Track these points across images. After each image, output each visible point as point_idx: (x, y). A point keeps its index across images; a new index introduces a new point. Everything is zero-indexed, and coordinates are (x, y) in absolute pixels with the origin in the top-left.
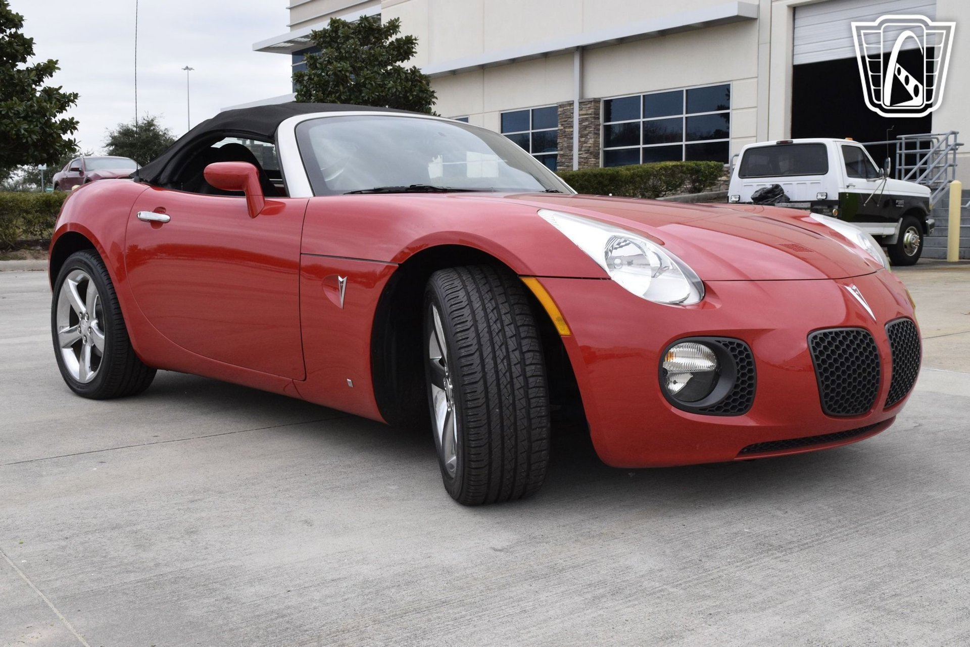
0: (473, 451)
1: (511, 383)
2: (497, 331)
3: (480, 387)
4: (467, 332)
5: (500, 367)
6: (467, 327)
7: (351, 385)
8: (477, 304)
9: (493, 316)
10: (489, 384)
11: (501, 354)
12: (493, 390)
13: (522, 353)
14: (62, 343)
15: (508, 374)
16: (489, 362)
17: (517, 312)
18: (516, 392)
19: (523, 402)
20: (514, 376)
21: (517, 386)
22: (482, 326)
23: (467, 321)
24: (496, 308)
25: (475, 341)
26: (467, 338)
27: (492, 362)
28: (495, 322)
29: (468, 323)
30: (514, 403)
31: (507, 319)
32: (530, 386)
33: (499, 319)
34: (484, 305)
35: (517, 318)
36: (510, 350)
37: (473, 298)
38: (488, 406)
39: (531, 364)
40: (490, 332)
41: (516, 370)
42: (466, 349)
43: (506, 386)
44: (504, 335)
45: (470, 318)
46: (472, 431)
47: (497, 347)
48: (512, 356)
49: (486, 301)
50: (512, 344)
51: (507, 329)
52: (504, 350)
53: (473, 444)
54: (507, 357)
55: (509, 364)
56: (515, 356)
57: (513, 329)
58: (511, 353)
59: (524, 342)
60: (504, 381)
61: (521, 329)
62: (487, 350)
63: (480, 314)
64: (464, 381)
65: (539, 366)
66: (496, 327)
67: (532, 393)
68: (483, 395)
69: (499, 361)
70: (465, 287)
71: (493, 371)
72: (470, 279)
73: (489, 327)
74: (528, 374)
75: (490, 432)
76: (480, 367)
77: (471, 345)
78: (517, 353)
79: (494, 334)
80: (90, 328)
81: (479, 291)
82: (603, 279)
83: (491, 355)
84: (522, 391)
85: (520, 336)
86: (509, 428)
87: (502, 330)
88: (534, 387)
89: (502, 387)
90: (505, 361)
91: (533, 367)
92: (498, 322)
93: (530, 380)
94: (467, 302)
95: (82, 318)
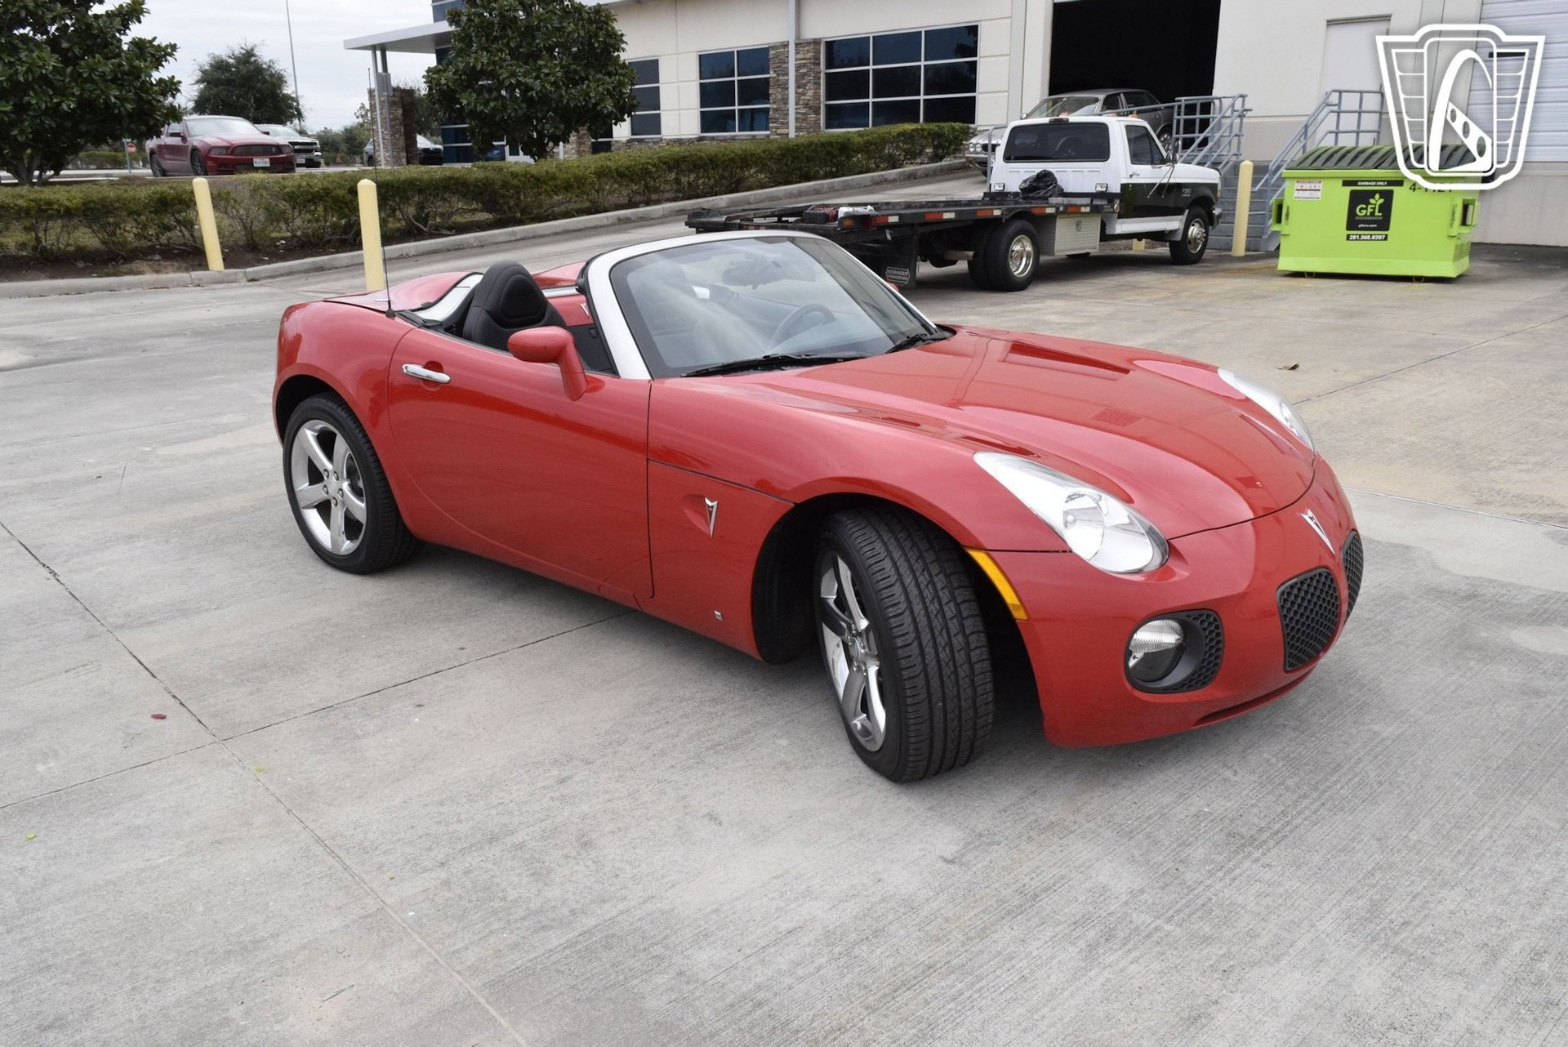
0: (912, 747)
1: (956, 673)
2: (935, 612)
3: (921, 682)
4: (901, 617)
5: (942, 655)
6: (900, 611)
7: (720, 618)
8: (908, 579)
9: (928, 594)
10: (930, 677)
11: (942, 640)
12: (935, 683)
13: (966, 636)
14: (302, 504)
15: (951, 663)
16: (929, 650)
17: (955, 585)
18: (961, 682)
19: (969, 691)
20: (958, 663)
21: (962, 674)
22: (918, 608)
23: (899, 603)
24: (931, 582)
25: (911, 629)
26: (902, 624)
27: (933, 651)
28: (932, 601)
29: (900, 606)
30: (958, 696)
31: (945, 596)
32: (976, 673)
33: (937, 596)
34: (916, 578)
35: (957, 592)
36: (952, 634)
37: (902, 570)
38: (930, 702)
39: (977, 648)
40: (927, 615)
41: (960, 657)
42: (903, 638)
43: (949, 677)
44: (944, 617)
45: (902, 599)
46: (912, 728)
47: (937, 633)
48: (954, 641)
49: (918, 574)
50: (954, 626)
51: (946, 608)
52: (945, 636)
53: (913, 740)
54: (950, 643)
55: (952, 651)
56: (958, 641)
57: (953, 608)
58: (953, 639)
59: (967, 623)
60: (947, 671)
61: (963, 607)
62: (926, 637)
63: (914, 592)
64: (902, 676)
65: (984, 649)
66: (933, 608)
67: (978, 680)
68: (924, 690)
69: (940, 649)
70: (889, 553)
71: (934, 662)
72: (893, 540)
73: (926, 608)
74: (974, 660)
75: (932, 728)
76: (919, 659)
77: (907, 633)
78: (960, 637)
79: (933, 616)
80: (341, 490)
81: (908, 560)
82: (1063, 552)
83: (931, 644)
84: (967, 680)
85: (962, 616)
86: (953, 720)
87: (941, 610)
88: (981, 673)
89: (945, 678)
90: (947, 648)
91: (978, 651)
92: (936, 600)
93: (976, 666)
94: (896, 577)
95: (328, 477)
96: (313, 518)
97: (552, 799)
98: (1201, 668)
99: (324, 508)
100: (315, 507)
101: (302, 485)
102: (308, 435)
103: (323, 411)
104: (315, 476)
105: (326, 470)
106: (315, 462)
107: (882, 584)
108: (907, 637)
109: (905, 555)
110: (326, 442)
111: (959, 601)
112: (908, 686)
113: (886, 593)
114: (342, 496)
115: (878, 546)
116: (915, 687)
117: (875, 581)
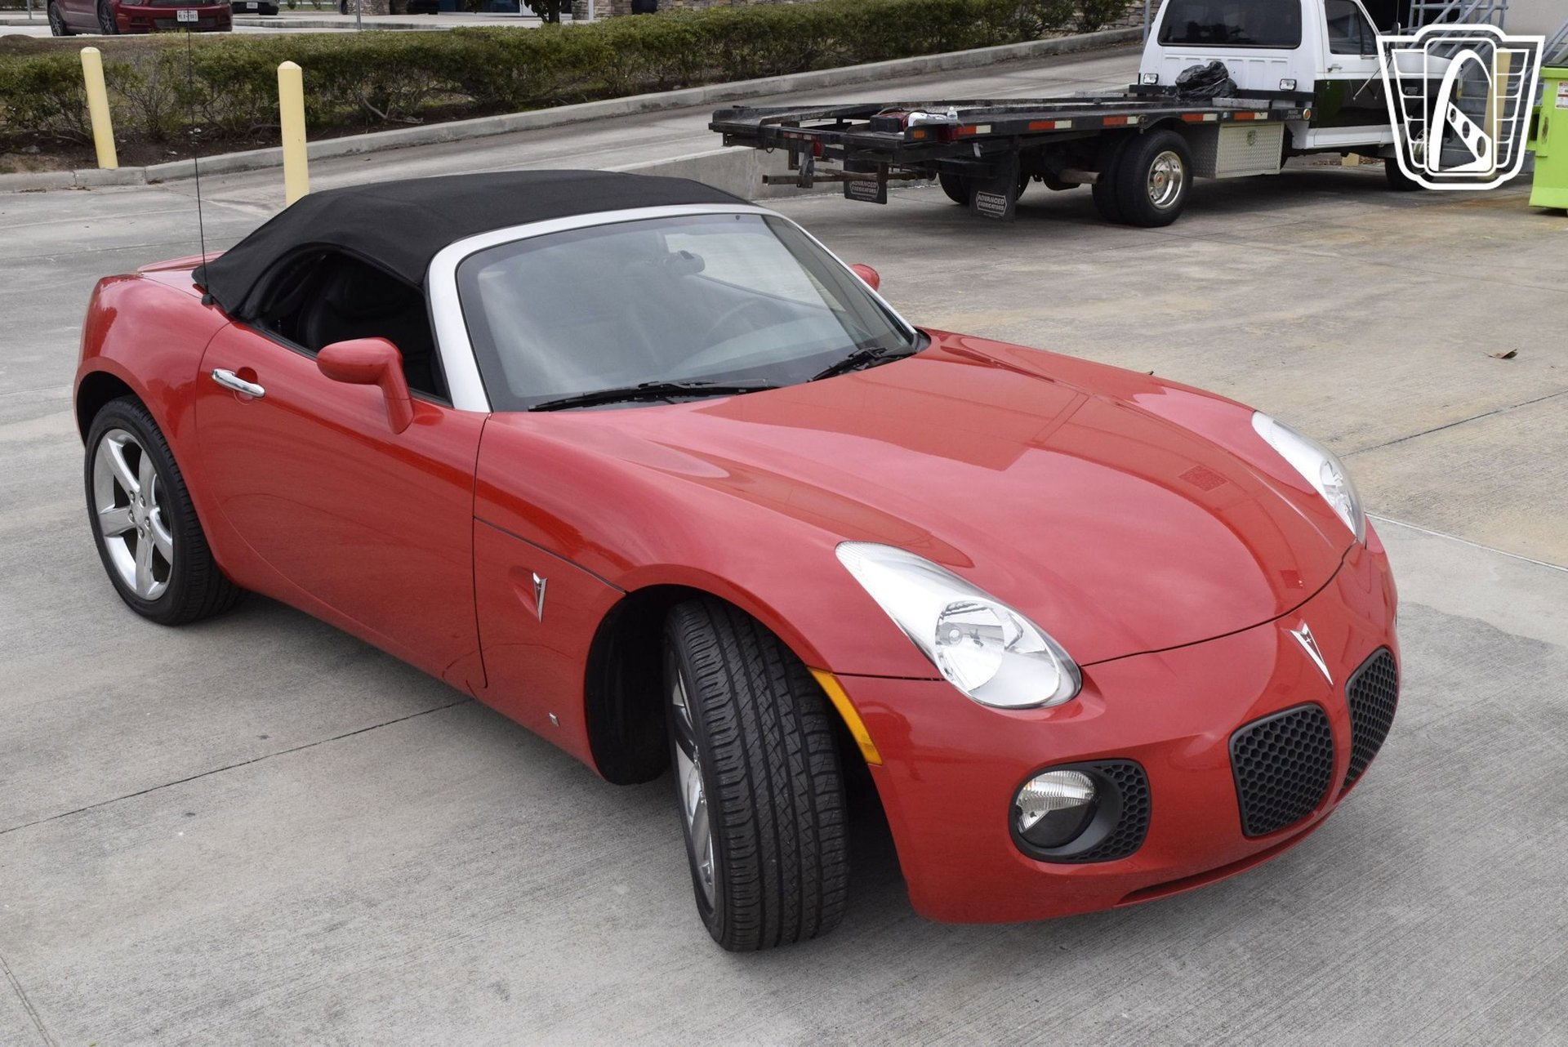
0: (739, 911)
1: (795, 822)
2: (774, 744)
3: (748, 832)
4: (729, 748)
5: (778, 799)
6: (729, 740)
7: (555, 723)
8: (744, 699)
9: (768, 719)
10: (761, 826)
11: (779, 780)
12: (767, 834)
13: (811, 777)
14: (105, 531)
15: (789, 810)
16: (762, 791)
17: (804, 710)
18: (802, 835)
19: (812, 847)
20: (799, 811)
21: (803, 825)
22: (752, 737)
23: (729, 728)
24: (773, 704)
25: (741, 763)
26: (730, 757)
27: (767, 793)
28: (771, 730)
29: (730, 733)
30: (798, 851)
31: (788, 724)
32: (822, 825)
33: (778, 724)
34: (754, 699)
35: (805, 720)
36: (793, 774)
37: (738, 688)
38: (760, 857)
39: (824, 793)
40: (763, 746)
41: (802, 803)
42: (729, 775)
43: (786, 828)
44: (784, 750)
45: (734, 724)
46: (737, 888)
47: (773, 771)
48: (796, 783)
49: (758, 693)
50: (796, 764)
51: (788, 739)
52: (784, 774)
53: (738, 903)
54: (789, 784)
55: (791, 795)
56: (800, 783)
57: (797, 739)
58: (794, 778)
59: (815, 760)
60: (783, 820)
61: (810, 739)
62: (759, 775)
63: (749, 715)
64: (725, 821)
65: (835, 795)
66: (772, 738)
67: (824, 834)
68: (753, 841)
69: (776, 791)
70: (726, 665)
71: (767, 807)
72: (734, 646)
73: (762, 737)
74: (819, 808)
76: (748, 802)
77: (736, 768)
78: (803, 777)
79: (770, 749)
80: (148, 518)
81: (747, 674)
83: (765, 784)
84: (809, 832)
85: (808, 752)
86: (791, 882)
87: (782, 742)
88: (829, 825)
89: (780, 829)
90: (785, 791)
91: (826, 797)
92: (776, 729)
93: (822, 816)
94: (729, 696)
95: (134, 500)
96: (118, 548)
97: (313, 952)
98: (1119, 833)
99: (130, 537)
100: (122, 535)
101: (107, 508)
102: (113, 447)
103: (127, 419)
104: (122, 498)
105: (132, 492)
106: (121, 482)
107: (711, 704)
108: (734, 773)
109: (745, 666)
110: (131, 455)
111: (806, 731)
112: (732, 836)
113: (714, 715)
114: (149, 526)
115: (714, 653)
116: (741, 837)
117: (704, 698)
